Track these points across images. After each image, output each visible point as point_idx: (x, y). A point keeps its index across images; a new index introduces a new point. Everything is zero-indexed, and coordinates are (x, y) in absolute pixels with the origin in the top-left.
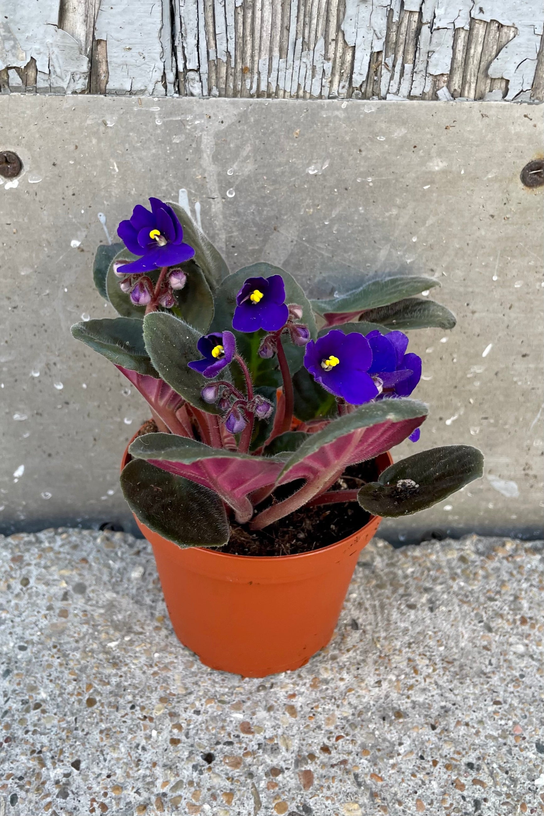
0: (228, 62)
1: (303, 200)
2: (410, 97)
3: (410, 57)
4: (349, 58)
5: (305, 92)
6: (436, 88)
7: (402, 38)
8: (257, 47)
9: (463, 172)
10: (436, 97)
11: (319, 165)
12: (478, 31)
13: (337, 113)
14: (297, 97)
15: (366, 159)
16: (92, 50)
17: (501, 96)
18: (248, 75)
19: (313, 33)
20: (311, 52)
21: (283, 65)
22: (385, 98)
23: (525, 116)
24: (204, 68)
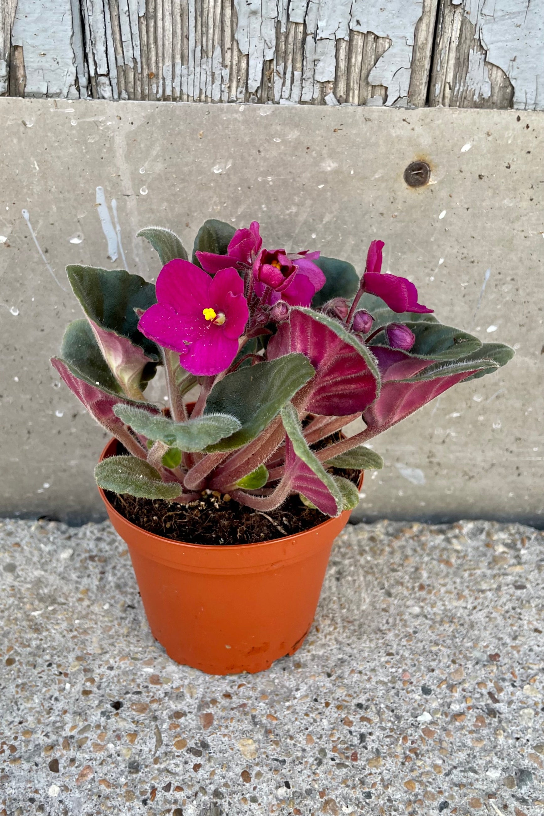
0: (135, 68)
1: (211, 198)
2: (301, 102)
3: (299, 65)
4: (244, 65)
5: (206, 96)
6: (323, 94)
7: (290, 47)
8: (160, 54)
9: (352, 172)
10: (324, 102)
11: (223, 165)
12: (357, 42)
13: (236, 116)
14: (200, 101)
15: (265, 159)
16: (10, 55)
17: (381, 102)
18: (154, 80)
19: (210, 42)
20: (210, 60)
21: (185, 72)
22: (278, 103)
23: (404, 120)
24: (114, 73)
